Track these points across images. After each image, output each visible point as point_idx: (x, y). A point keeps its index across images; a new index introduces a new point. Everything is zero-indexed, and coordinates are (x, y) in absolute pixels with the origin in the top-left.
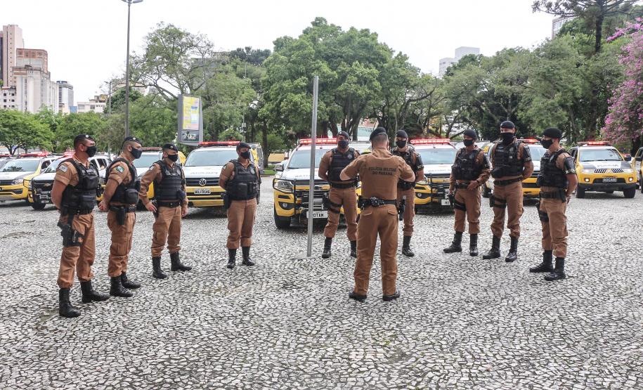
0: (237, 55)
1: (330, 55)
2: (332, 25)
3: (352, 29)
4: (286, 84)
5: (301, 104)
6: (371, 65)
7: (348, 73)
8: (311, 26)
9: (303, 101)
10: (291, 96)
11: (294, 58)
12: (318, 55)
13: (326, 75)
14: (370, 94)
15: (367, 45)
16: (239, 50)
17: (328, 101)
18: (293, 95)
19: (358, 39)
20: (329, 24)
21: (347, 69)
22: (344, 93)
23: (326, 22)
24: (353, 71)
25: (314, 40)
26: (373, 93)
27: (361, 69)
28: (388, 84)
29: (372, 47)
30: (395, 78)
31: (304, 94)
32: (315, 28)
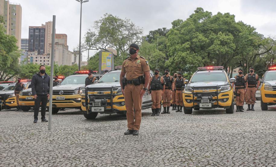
0: (158, 32)
1: (206, 29)
2: (207, 12)
3: (219, 13)
4: (177, 47)
5: (186, 57)
6: (230, 34)
7: (215, 39)
8: (194, 13)
9: (188, 56)
10: (180, 53)
11: (182, 31)
12: (198, 29)
13: (201, 41)
14: (228, 51)
15: (227, 22)
16: (159, 29)
17: (203, 56)
18: (181, 52)
19: (222, 19)
20: (205, 11)
21: (215, 36)
22: (212, 51)
23: (203, 10)
24: (218, 38)
25: (195, 21)
26: (230, 50)
27: (223, 36)
28: (241, 45)
29: (230, 23)
30: (246, 42)
31: (188, 52)
32: (197, 14)
